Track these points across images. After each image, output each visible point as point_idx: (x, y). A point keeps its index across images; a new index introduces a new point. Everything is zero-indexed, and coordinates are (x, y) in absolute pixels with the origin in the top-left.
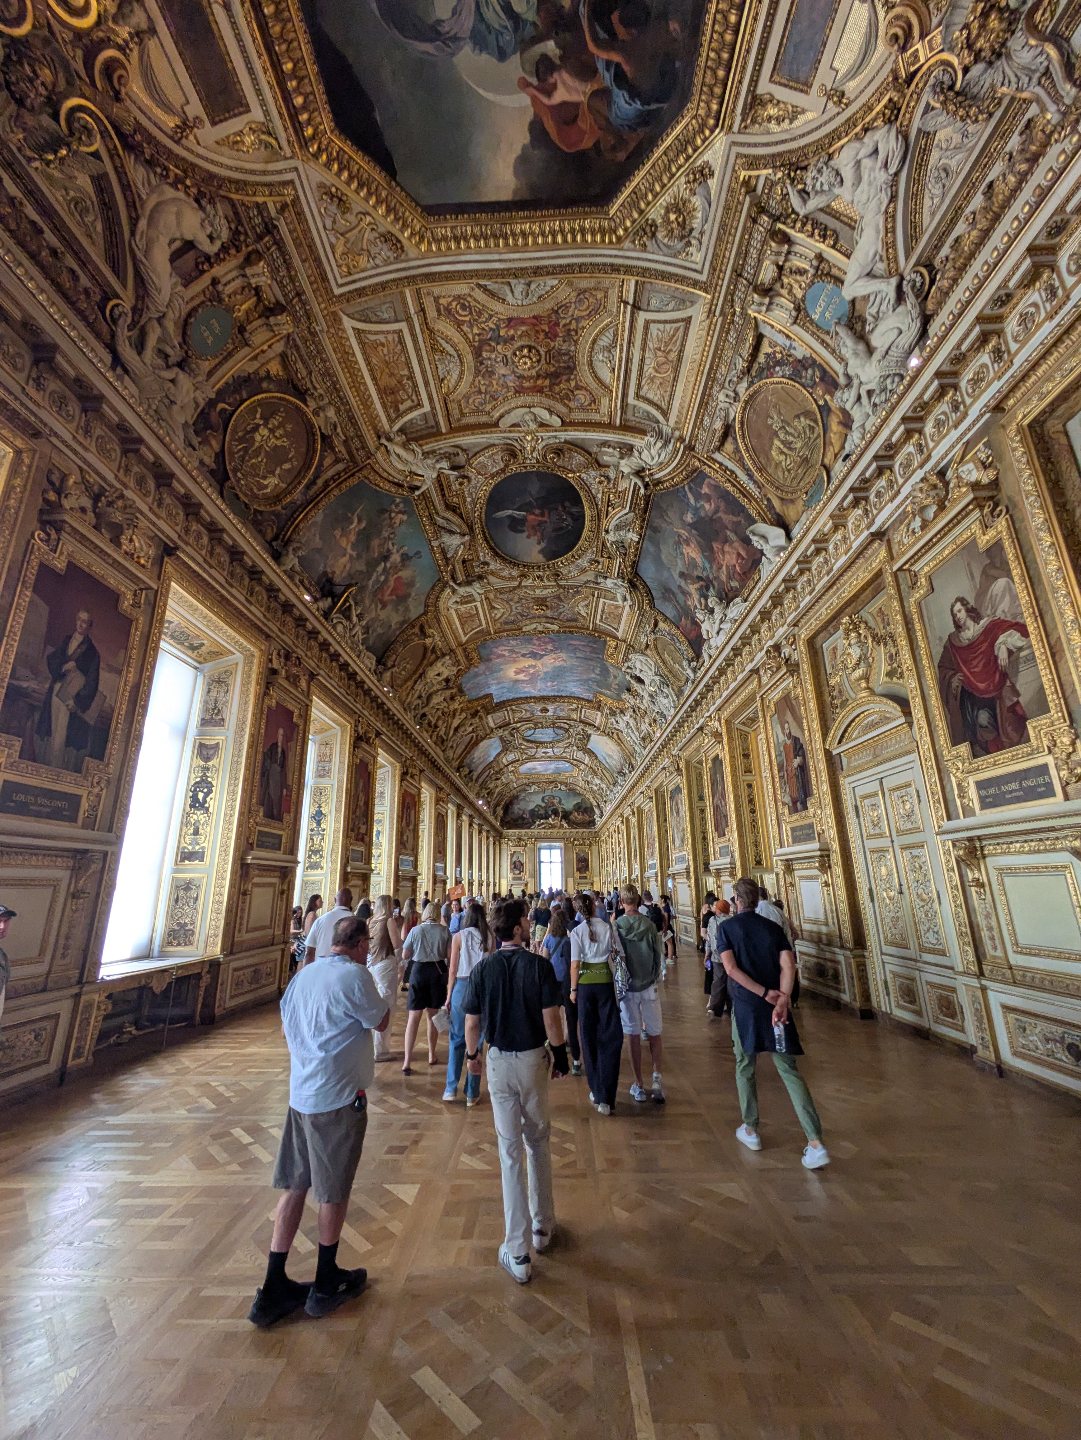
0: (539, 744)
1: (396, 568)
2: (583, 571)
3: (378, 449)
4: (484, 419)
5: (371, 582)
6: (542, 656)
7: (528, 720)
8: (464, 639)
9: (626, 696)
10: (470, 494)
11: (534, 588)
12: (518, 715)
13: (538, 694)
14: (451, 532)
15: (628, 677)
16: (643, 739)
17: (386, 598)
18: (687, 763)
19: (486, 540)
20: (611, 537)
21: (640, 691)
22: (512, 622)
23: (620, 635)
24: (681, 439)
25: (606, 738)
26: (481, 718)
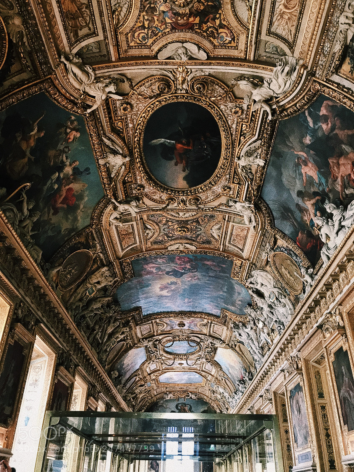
0: (176, 355)
1: (68, 180)
2: (218, 196)
3: (58, 65)
4: (146, 52)
5: (46, 187)
6: (182, 274)
7: (168, 333)
8: (121, 254)
9: (249, 310)
10: (132, 120)
11: (178, 211)
12: (160, 328)
13: (177, 309)
14: (115, 153)
15: (250, 292)
16: (262, 348)
17: (59, 205)
18: (306, 361)
19: (142, 164)
20: (242, 163)
21: (260, 304)
22: (160, 242)
23: (245, 254)
24: (305, 67)
25: (230, 351)
26: (131, 328)
